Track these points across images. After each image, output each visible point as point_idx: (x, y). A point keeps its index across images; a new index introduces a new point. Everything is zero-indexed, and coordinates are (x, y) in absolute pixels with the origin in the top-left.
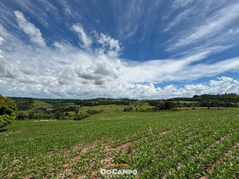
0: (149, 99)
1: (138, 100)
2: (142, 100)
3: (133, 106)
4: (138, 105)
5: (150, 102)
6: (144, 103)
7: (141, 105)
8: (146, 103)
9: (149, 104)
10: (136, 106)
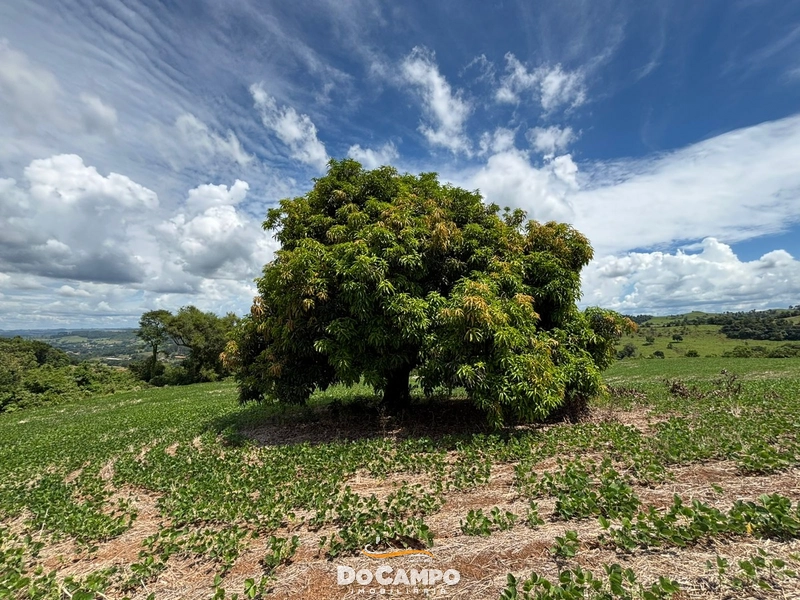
0: (705, 311)
1: (650, 318)
2: (673, 317)
3: (638, 343)
4: (660, 335)
5: (730, 323)
6: (692, 328)
7: (678, 338)
8: (701, 327)
9: (724, 331)
10: (650, 341)
